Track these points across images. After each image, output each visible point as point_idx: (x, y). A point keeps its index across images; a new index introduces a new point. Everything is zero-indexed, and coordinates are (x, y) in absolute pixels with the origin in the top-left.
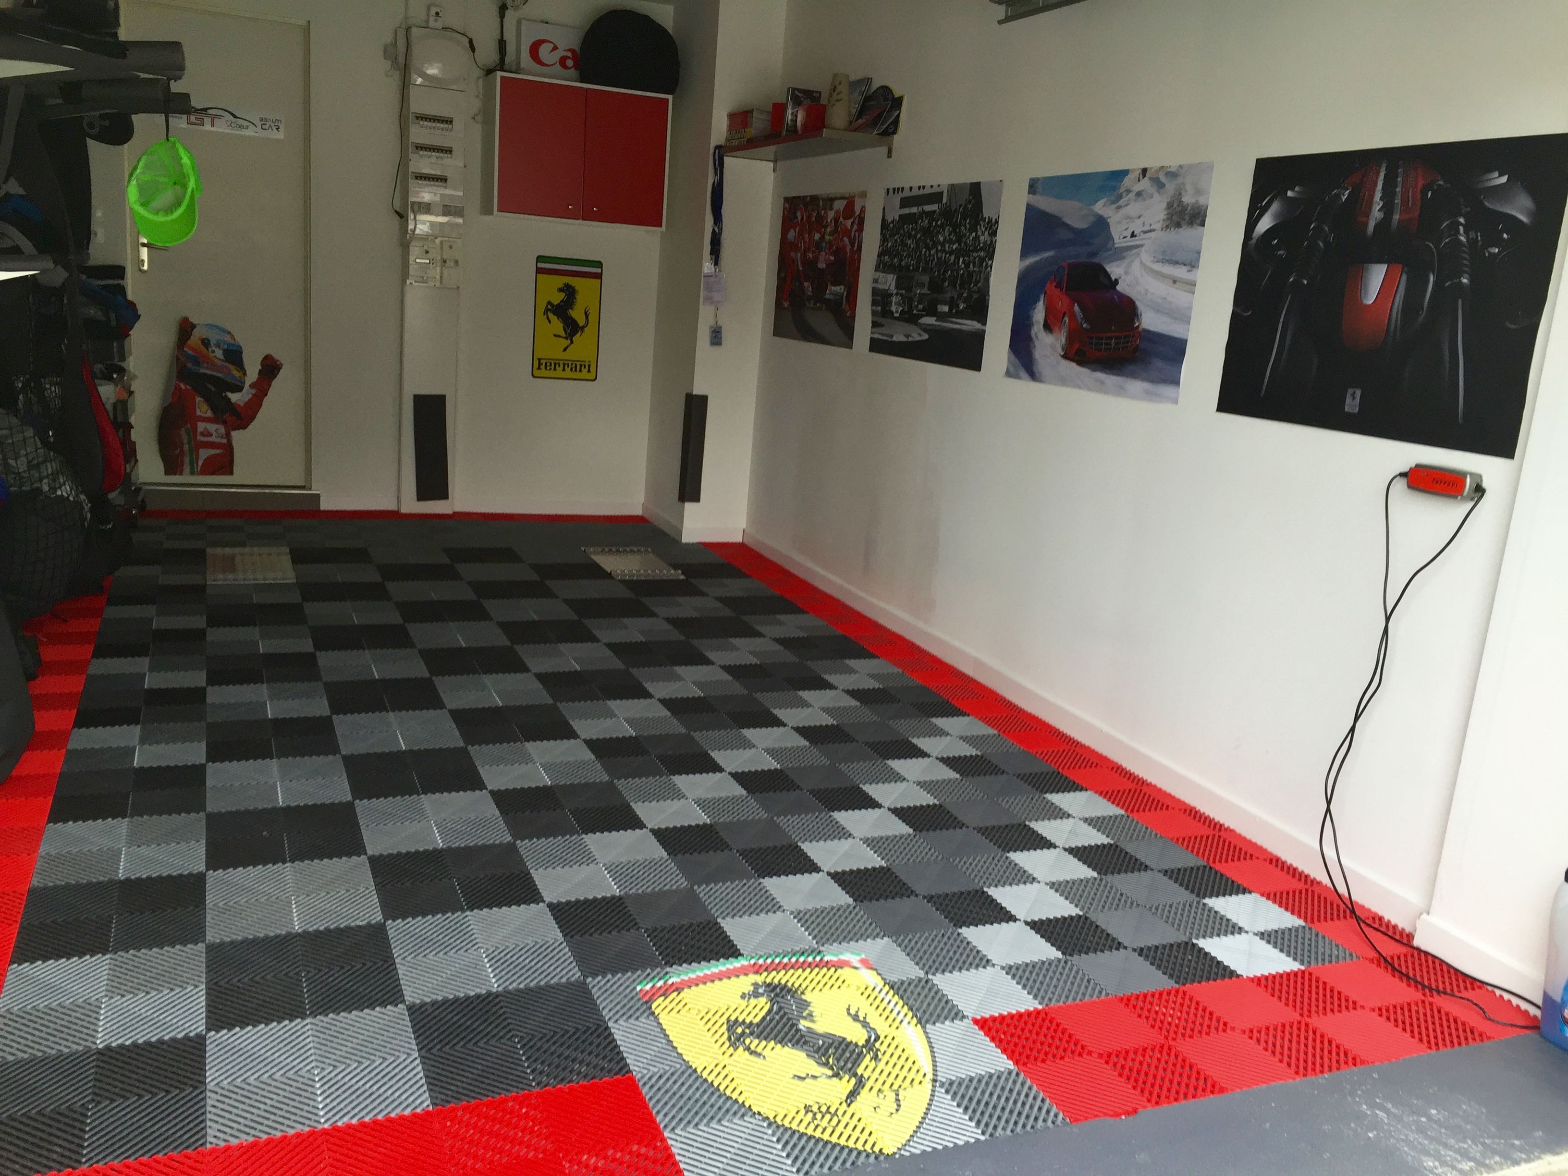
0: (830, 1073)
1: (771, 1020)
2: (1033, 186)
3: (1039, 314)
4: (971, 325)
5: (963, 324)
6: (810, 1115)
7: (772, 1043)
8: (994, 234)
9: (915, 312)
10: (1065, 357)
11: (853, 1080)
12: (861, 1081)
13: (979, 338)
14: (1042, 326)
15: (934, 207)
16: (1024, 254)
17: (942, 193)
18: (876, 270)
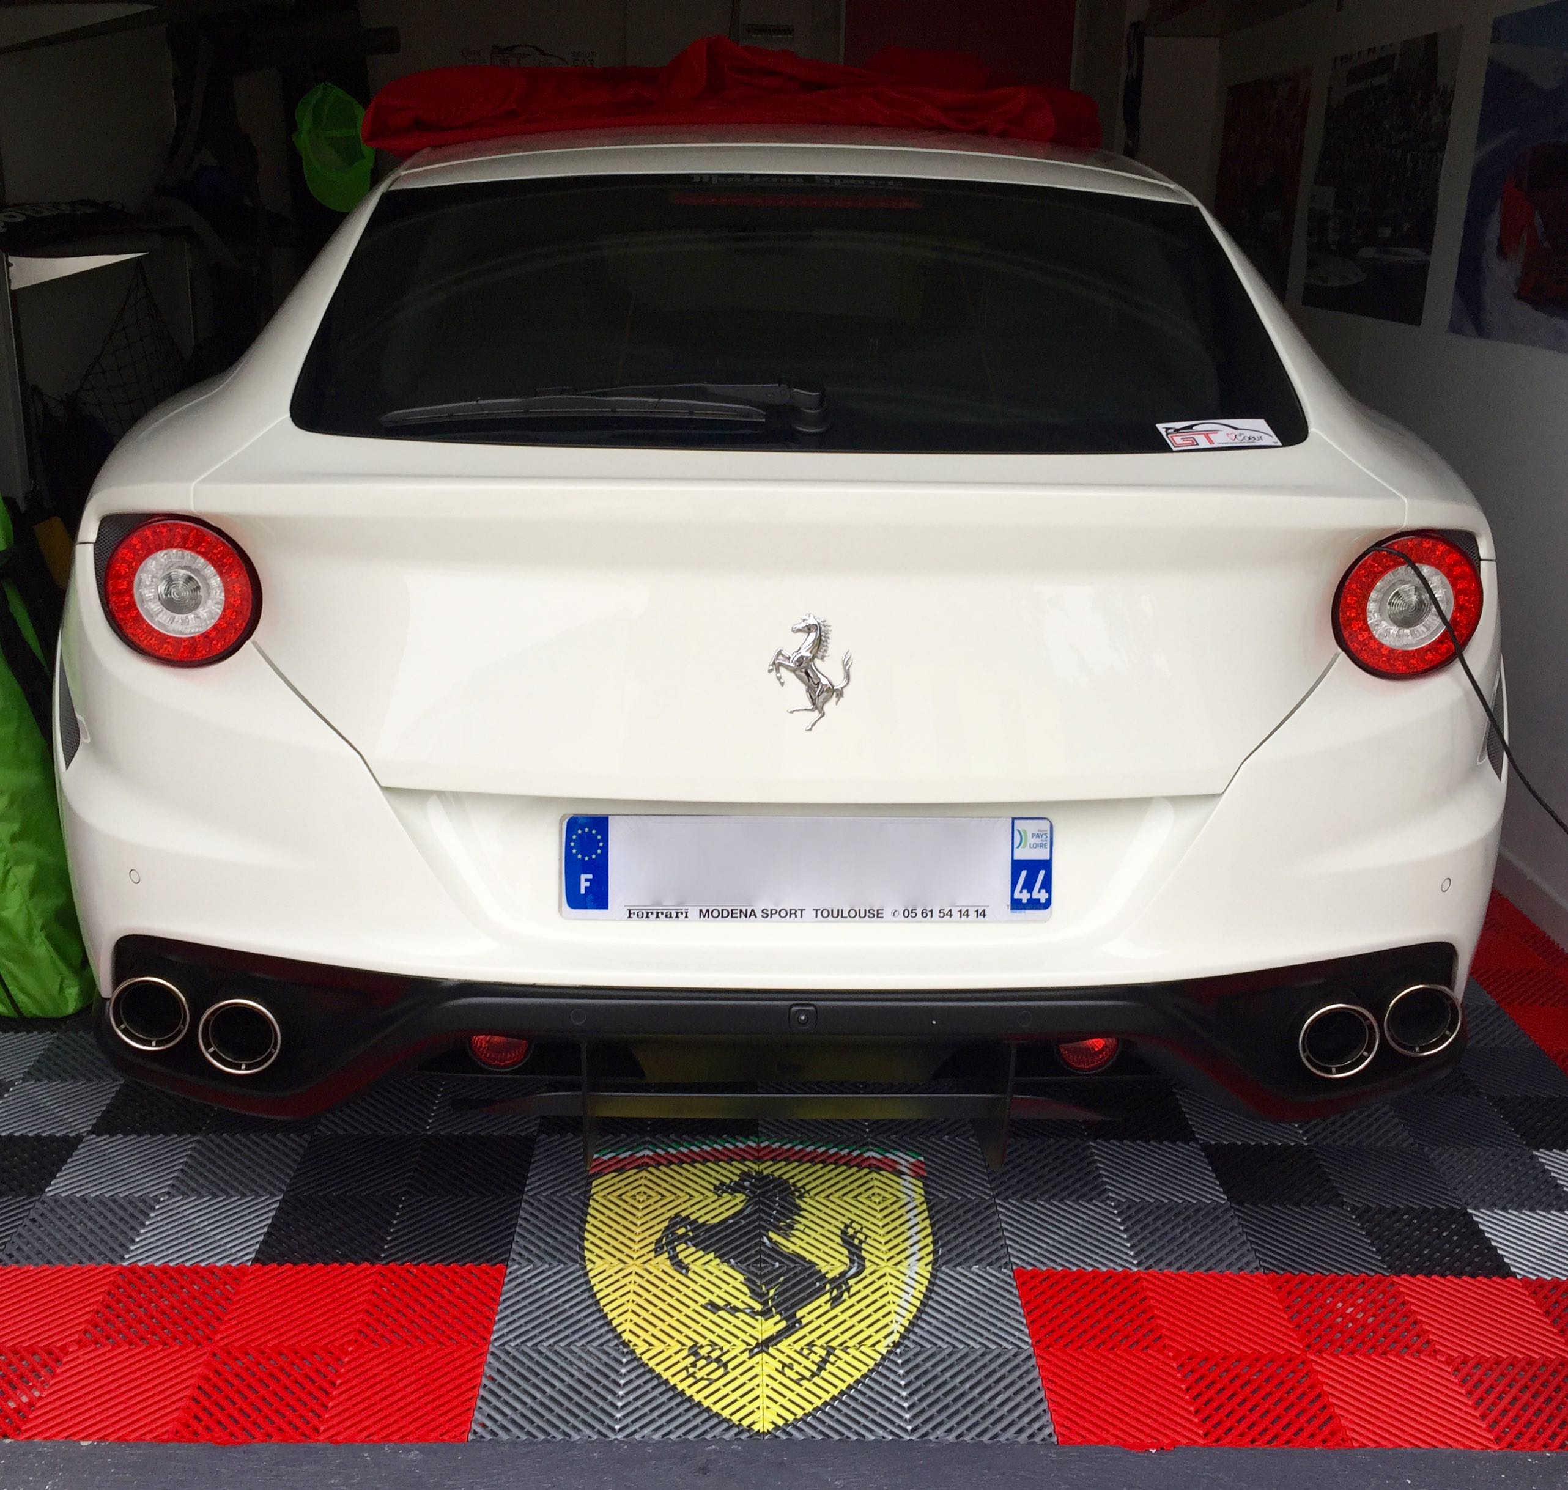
0: (758, 1307)
1: (734, 1224)
2: (1498, 31)
3: (1493, 232)
4: (1413, 254)
5: (1405, 255)
6: (692, 1359)
7: (712, 1255)
8: (1447, 111)
9: (1353, 241)
10: (1519, 296)
11: (783, 1324)
12: (793, 1325)
13: (1421, 272)
14: (1494, 251)
15: (1383, 79)
16: (1481, 140)
17: (1393, 56)
18: (1315, 183)
